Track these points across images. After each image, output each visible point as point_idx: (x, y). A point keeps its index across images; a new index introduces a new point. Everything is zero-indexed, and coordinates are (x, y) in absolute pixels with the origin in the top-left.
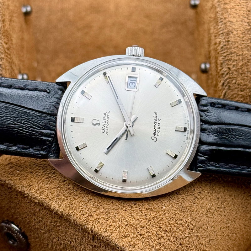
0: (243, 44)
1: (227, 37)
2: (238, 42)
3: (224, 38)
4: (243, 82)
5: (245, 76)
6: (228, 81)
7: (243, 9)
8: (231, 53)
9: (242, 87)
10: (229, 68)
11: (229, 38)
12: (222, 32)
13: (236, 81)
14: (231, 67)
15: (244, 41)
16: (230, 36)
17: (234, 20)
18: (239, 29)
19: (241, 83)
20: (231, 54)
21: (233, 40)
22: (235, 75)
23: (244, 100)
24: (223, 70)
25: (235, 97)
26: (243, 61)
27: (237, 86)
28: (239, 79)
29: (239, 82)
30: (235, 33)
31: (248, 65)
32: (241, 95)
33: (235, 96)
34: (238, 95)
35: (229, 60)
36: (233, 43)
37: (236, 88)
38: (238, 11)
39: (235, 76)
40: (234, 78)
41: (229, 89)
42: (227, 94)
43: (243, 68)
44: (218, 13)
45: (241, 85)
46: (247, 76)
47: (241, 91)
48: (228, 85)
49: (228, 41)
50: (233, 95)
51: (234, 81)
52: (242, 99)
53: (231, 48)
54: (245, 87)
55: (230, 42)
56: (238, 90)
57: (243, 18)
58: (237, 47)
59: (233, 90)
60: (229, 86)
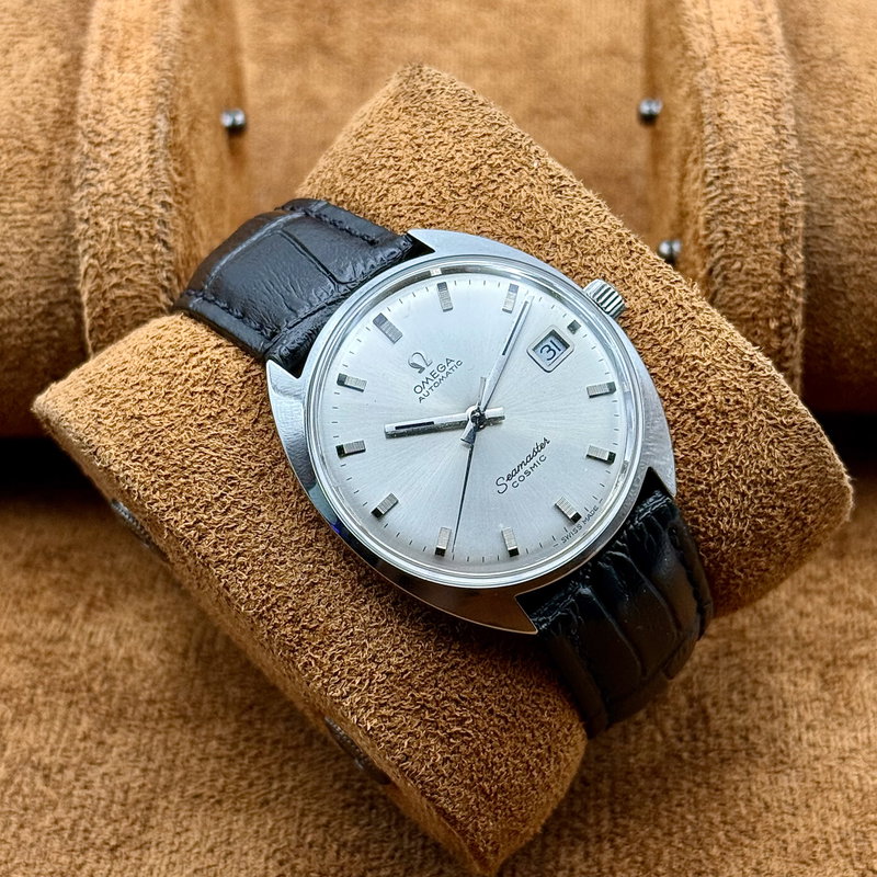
0: (762, 176)
1: (724, 158)
2: (749, 172)
3: (717, 161)
4: (758, 266)
5: (764, 253)
6: (722, 263)
7: (764, 94)
8: (733, 196)
9: (755, 280)
10: (726, 233)
11: (727, 161)
12: (711, 146)
13: (742, 265)
14: (729, 229)
15: (763, 168)
16: (732, 157)
17: (742, 120)
18: (754, 142)
19: (755, 270)
20: (732, 199)
21: (738, 167)
22: (741, 249)
23: (759, 312)
24: (712, 236)
25: (739, 304)
26: (762, 216)
27: (743, 277)
28: (748, 259)
29: (750, 267)
30: (742, 149)
31: (772, 227)
32: (753, 298)
33: (738, 300)
34: (747, 299)
35: (727, 213)
36: (739, 173)
37: (741, 282)
38: (751, 98)
39: (741, 252)
40: (739, 256)
41: (725, 285)
42: (719, 296)
43: (761, 235)
44: (703, 102)
45: (753, 275)
46: (768, 254)
47: (754, 289)
48: (722, 275)
49: (726, 169)
50: (733, 298)
51: (737, 265)
52: (754, 310)
53: (732, 186)
54: (762, 280)
55: (729, 172)
56: (746, 288)
57: (764, 115)
58: (748, 182)
59: (733, 286)
60: (726, 278)
